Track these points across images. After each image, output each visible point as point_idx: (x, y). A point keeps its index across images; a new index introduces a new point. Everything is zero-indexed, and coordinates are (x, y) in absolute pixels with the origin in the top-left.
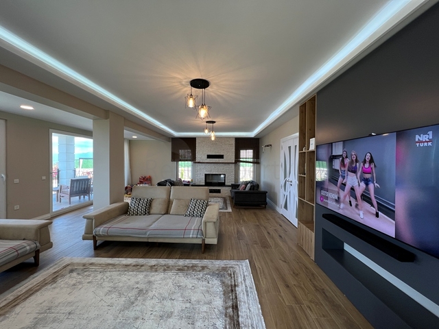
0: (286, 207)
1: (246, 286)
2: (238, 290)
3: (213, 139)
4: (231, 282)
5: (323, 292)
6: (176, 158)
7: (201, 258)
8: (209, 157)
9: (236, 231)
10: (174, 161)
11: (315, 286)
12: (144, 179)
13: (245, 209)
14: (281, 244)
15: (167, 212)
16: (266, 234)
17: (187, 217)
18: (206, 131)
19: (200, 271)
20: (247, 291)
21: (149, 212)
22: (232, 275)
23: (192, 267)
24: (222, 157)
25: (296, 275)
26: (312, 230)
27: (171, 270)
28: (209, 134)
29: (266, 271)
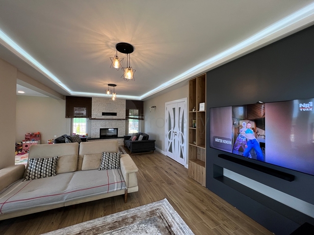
0: (170, 150)
1: (178, 224)
2: (174, 229)
3: (113, 99)
4: (165, 224)
5: (224, 210)
6: (70, 114)
7: (127, 209)
8: (104, 114)
9: (142, 175)
10: (69, 117)
11: (217, 207)
12: (31, 135)
13: (140, 155)
14: (179, 179)
15: (78, 169)
16: (165, 173)
17: (101, 171)
18: (108, 92)
19: (132, 223)
20: (181, 228)
21: (56, 172)
22: (162, 217)
23: (123, 220)
24: (115, 114)
25: (202, 201)
26: (204, 166)
27: (102, 232)
28: (110, 95)
29: (183, 204)
